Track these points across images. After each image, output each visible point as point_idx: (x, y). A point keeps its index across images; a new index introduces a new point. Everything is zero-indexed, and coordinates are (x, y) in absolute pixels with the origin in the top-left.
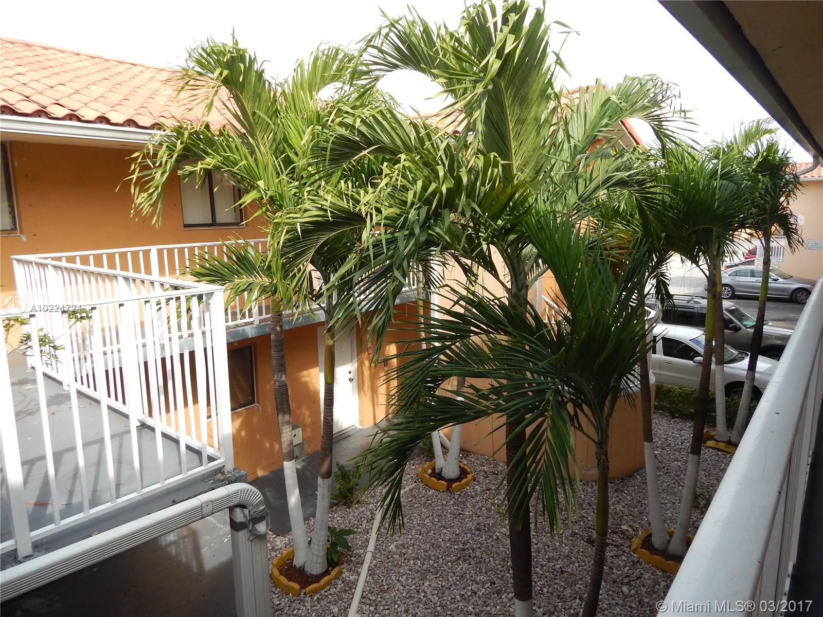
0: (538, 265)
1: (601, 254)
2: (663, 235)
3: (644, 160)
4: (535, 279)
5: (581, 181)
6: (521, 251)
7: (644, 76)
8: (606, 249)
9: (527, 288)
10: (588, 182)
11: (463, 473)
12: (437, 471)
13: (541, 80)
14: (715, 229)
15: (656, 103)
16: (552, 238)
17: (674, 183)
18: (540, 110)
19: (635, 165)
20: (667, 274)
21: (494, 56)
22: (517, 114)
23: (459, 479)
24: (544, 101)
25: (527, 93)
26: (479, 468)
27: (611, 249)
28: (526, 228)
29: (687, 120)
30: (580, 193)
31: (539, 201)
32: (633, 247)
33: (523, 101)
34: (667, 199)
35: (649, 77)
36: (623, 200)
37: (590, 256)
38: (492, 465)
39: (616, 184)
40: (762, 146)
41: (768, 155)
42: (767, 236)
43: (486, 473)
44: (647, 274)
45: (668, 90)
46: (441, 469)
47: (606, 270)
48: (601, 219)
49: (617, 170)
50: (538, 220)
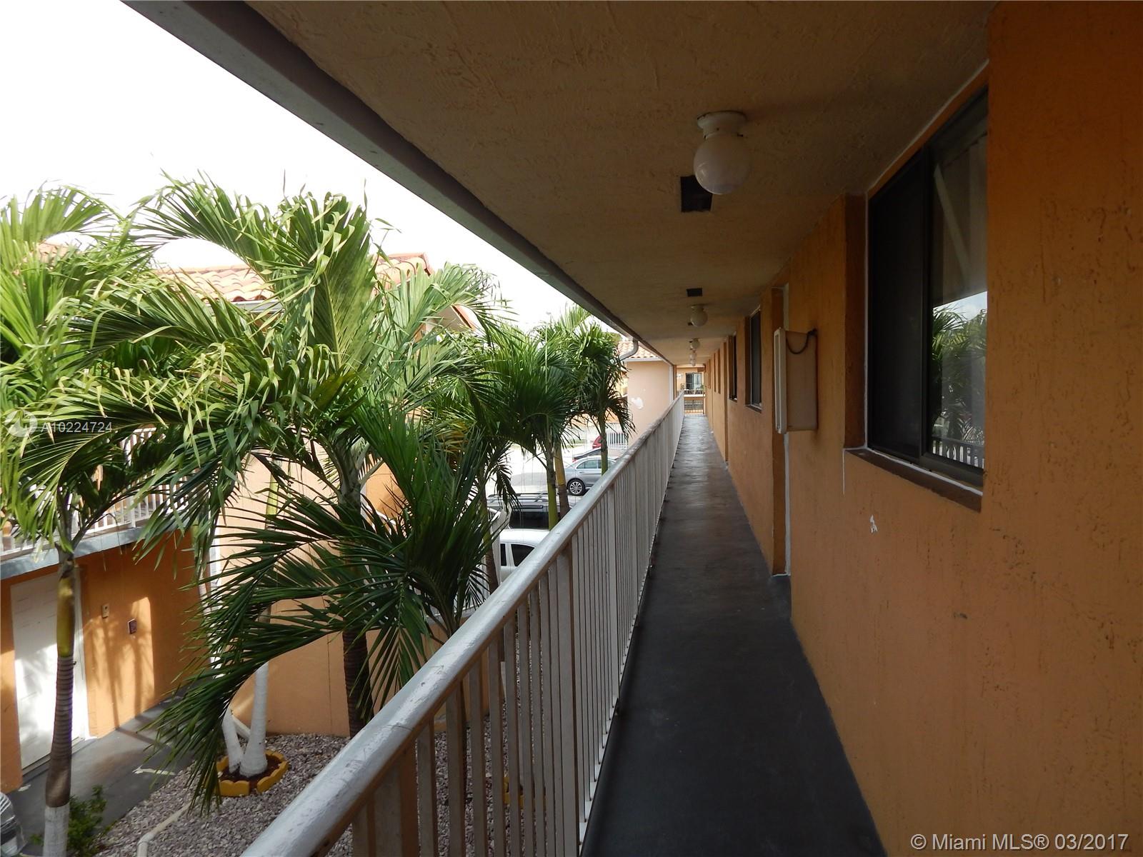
0: (368, 462)
1: (437, 447)
2: (498, 423)
3: (471, 348)
4: (367, 477)
5: (408, 368)
6: (350, 446)
7: (464, 265)
8: (441, 441)
9: (359, 487)
10: (416, 369)
11: (273, 762)
12: (232, 770)
13: (364, 269)
14: (547, 416)
15: (477, 291)
16: (385, 428)
17: (504, 369)
18: (364, 297)
19: (463, 353)
20: (507, 467)
21: (323, 252)
22: (340, 301)
23: (267, 772)
24: (368, 289)
25: (350, 282)
26: (294, 752)
27: (446, 440)
28: (357, 419)
29: (508, 309)
30: (409, 380)
31: (369, 391)
32: (468, 437)
33: (346, 289)
34: (500, 386)
35: (468, 267)
36: (453, 388)
37: (426, 448)
38: (314, 744)
39: (444, 372)
40: (586, 328)
41: (592, 339)
42: (602, 422)
43: (305, 755)
44: (486, 468)
45: (488, 279)
46: (239, 766)
47: (443, 463)
48: (433, 408)
49: (446, 358)
50: (370, 411)
